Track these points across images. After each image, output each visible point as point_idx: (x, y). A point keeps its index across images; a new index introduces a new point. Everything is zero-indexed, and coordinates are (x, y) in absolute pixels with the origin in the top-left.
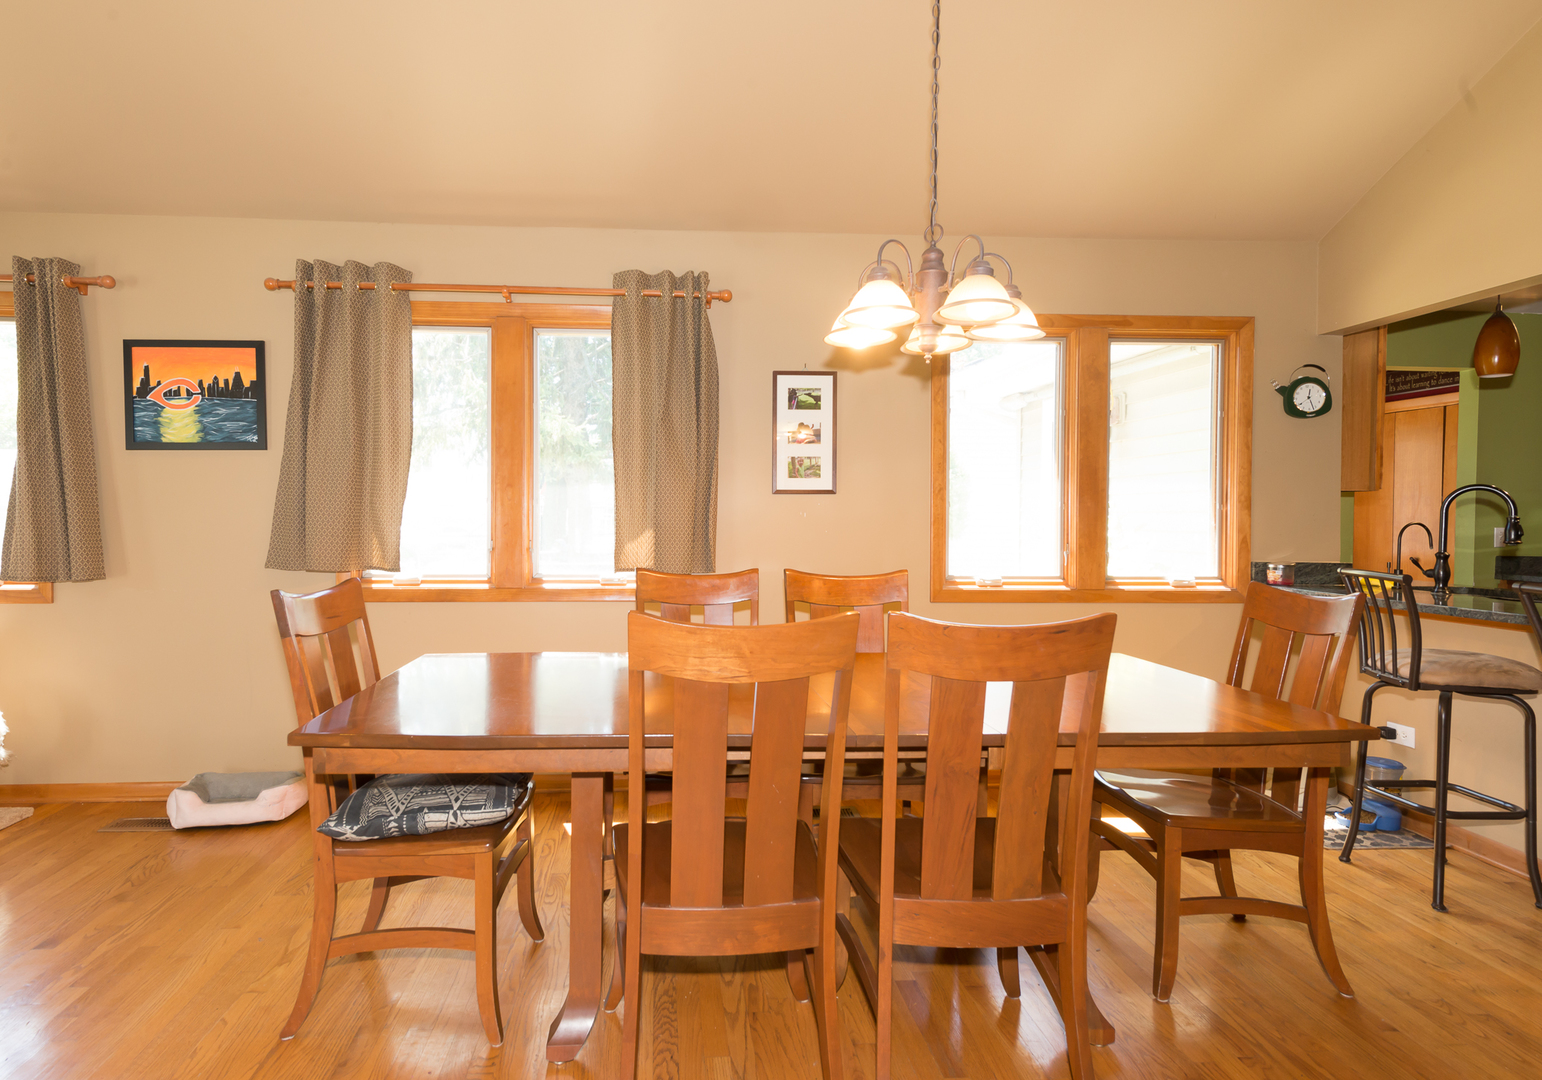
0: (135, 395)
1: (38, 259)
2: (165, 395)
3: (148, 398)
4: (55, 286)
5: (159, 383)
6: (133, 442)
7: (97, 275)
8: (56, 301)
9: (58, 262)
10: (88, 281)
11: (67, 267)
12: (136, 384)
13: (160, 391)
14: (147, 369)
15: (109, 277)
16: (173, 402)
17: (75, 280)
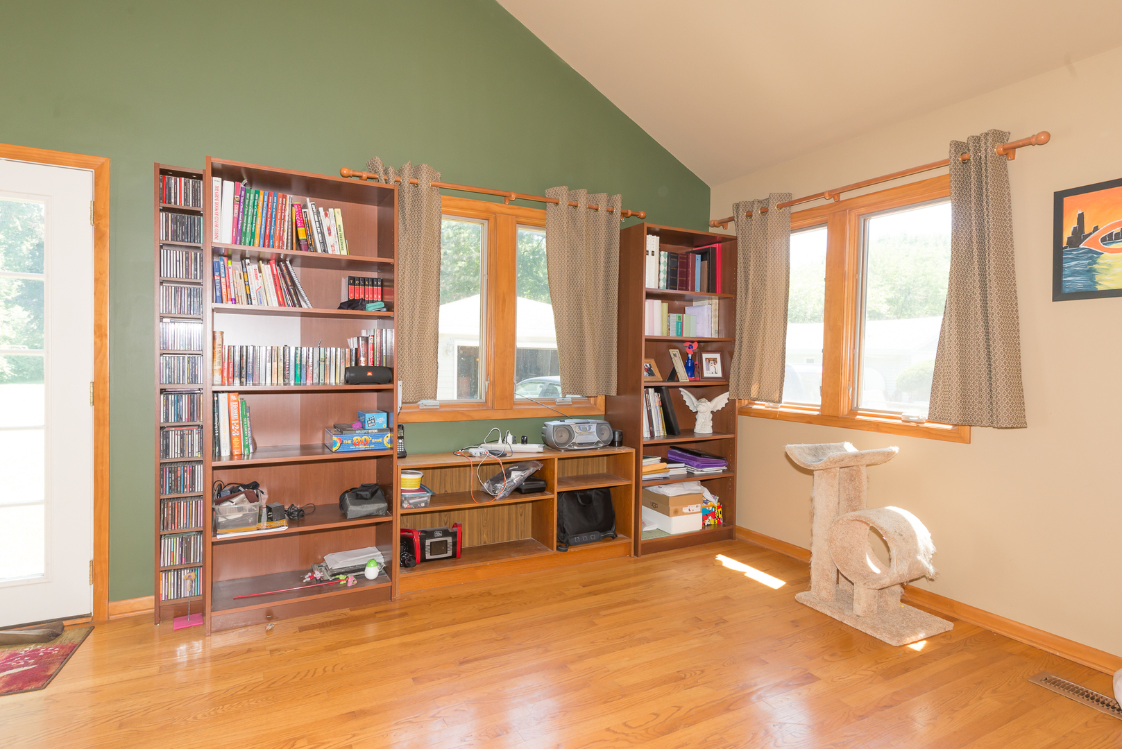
0: (1065, 245)
1: (973, 137)
2: (1103, 240)
3: (1081, 246)
4: (988, 157)
5: (1096, 229)
6: (1060, 293)
7: (1030, 135)
8: (989, 170)
9: (993, 133)
10: (1014, 145)
11: (999, 136)
12: (1067, 233)
13: (1097, 237)
14: (1081, 218)
15: (1044, 132)
16: (1113, 246)
17: (1006, 146)
